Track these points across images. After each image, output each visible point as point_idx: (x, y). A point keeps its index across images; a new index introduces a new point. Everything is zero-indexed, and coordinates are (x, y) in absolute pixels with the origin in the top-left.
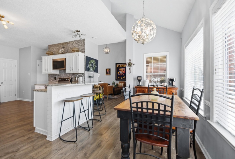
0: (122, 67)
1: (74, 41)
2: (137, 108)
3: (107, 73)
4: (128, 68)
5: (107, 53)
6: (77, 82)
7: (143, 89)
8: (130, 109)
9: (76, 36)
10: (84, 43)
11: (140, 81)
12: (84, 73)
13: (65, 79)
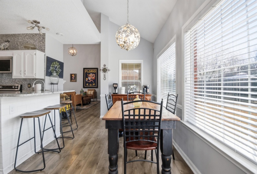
0: (91, 73)
1: (26, 34)
2: (129, 115)
3: (71, 79)
4: (102, 74)
5: (73, 55)
6: (34, 90)
7: (119, 97)
8: (122, 118)
9: (33, 28)
10: (44, 38)
11: (115, 88)
12: (43, 78)
13: (11, 87)
